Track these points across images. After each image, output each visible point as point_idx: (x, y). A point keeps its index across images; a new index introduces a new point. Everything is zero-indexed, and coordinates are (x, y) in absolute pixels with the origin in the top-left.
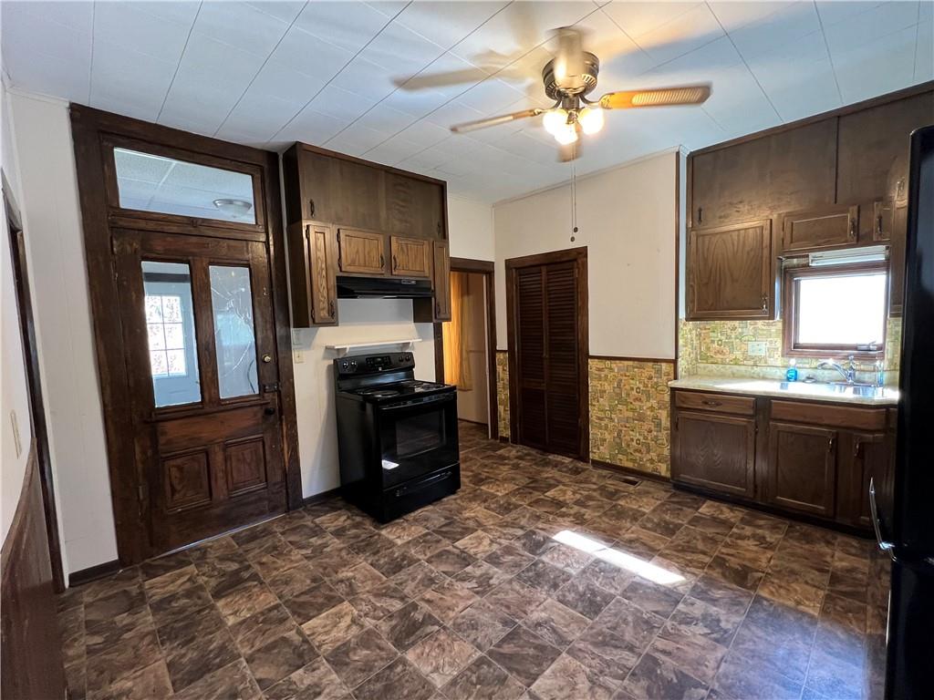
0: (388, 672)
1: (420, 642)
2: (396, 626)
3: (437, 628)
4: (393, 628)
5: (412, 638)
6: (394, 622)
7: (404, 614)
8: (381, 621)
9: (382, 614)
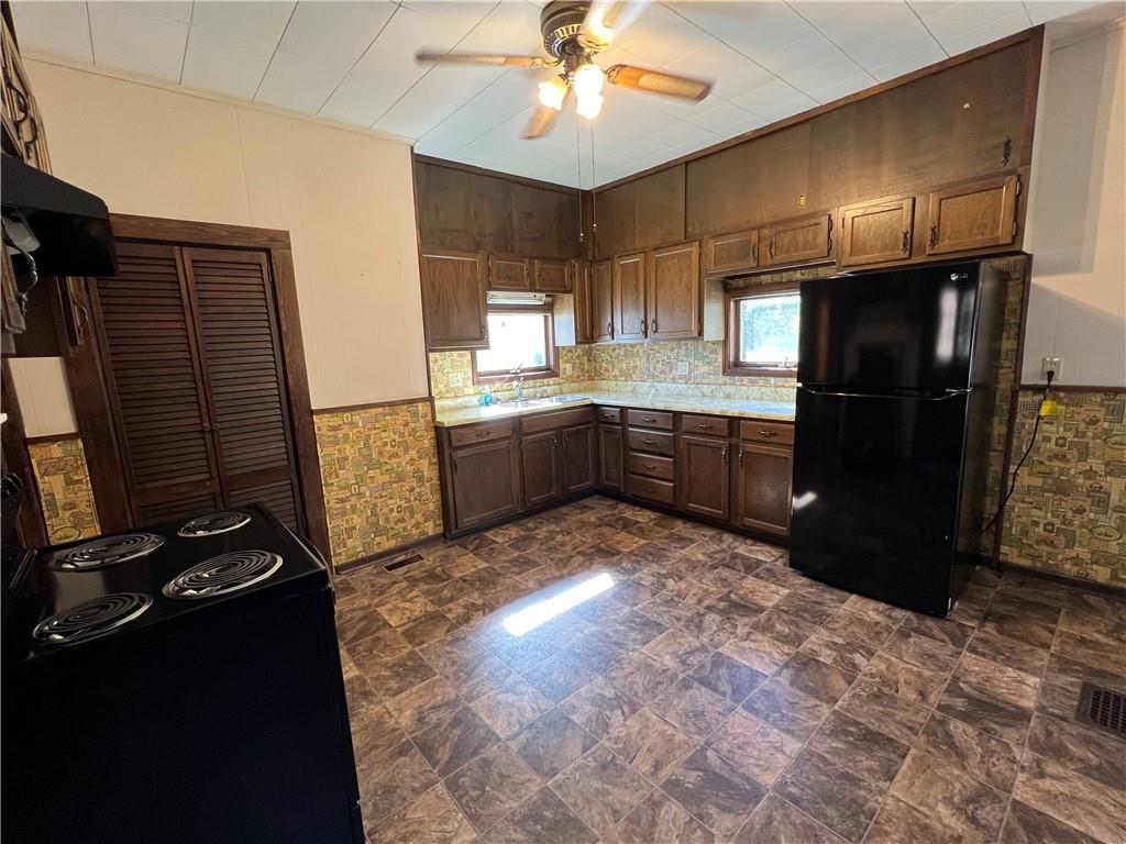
0: (804, 804)
1: (741, 770)
2: (718, 806)
3: (710, 753)
4: (724, 809)
5: (737, 780)
6: (712, 810)
7: (689, 797)
8: (714, 831)
9: (699, 833)
